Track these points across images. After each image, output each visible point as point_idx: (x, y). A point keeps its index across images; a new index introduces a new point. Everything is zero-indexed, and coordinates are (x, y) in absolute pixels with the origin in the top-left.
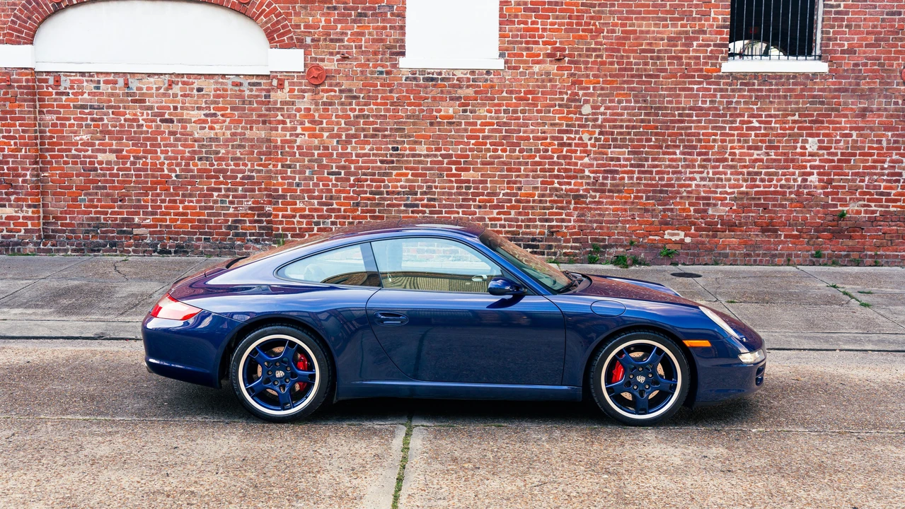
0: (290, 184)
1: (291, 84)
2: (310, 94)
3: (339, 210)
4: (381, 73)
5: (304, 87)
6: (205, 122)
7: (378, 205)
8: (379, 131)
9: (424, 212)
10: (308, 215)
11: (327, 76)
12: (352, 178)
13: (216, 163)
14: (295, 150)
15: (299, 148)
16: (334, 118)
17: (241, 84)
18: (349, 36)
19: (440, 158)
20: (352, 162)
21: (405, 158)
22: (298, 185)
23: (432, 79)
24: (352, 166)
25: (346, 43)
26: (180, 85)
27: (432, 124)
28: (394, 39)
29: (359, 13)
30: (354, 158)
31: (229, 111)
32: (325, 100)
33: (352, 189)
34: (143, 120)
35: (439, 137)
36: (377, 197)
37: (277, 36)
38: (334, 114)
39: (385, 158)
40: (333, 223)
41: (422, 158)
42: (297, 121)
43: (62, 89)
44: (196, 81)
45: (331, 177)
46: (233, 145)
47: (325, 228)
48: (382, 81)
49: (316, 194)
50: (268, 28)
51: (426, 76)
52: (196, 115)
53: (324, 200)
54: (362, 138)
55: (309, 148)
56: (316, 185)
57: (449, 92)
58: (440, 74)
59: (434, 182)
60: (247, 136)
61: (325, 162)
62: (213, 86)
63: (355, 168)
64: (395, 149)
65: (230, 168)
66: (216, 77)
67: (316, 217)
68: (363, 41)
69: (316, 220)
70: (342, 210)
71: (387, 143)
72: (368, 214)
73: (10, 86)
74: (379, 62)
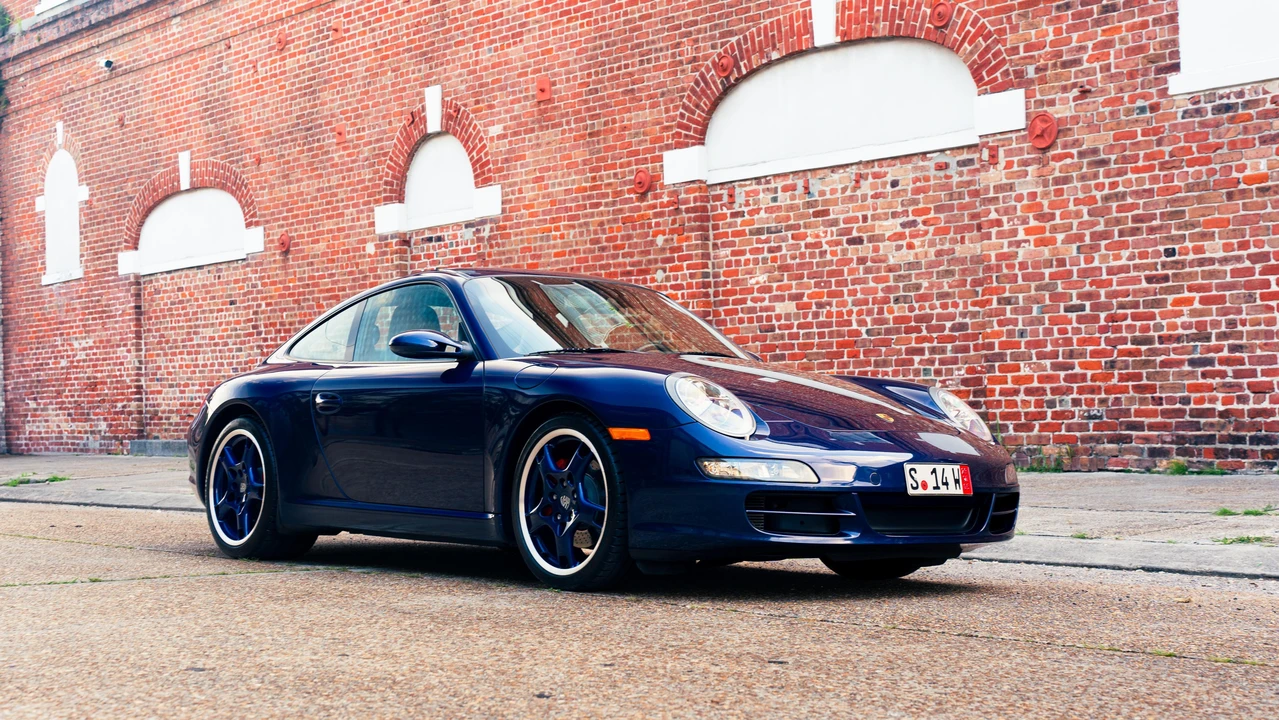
0: (1010, 333)
1: (1009, 153)
2: (1035, 167)
3: (1083, 377)
4: (1142, 110)
5: (1026, 156)
6: (901, 236)
7: (1146, 364)
8: (1142, 221)
9: (1223, 374)
10: (1038, 389)
11: (1059, 131)
12: (1103, 315)
13: (916, 305)
14: (1017, 271)
15: (1023, 266)
16: (1072, 207)
17: (946, 166)
18: (1090, 52)
19: (1248, 264)
20: (1101, 284)
21: (1188, 270)
22: (1022, 334)
23: (1228, 108)
24: (1102, 292)
25: (1086, 65)
26: (870, 179)
27: (1230, 196)
28: (1160, 42)
29: (1104, 7)
30: (1105, 276)
31: (932, 214)
32: (1057, 174)
33: (1104, 336)
34: (827, 243)
35: (1245, 220)
36: (1144, 348)
37: (988, 75)
38: (1072, 198)
39: (1154, 272)
40: (1076, 402)
41: (1217, 266)
42: (1018, 218)
43: (737, 208)
44: (889, 169)
45: (1070, 315)
46: (938, 272)
47: (1063, 412)
48: (1145, 126)
49: (1049, 348)
50: (974, 62)
51: (1218, 102)
52: (891, 226)
53: (1060, 359)
54: (1116, 238)
55: (1036, 265)
56: (1048, 332)
57: (1259, 129)
58: (1241, 94)
59: (1239, 311)
60: (957, 255)
61: (1060, 289)
62: (912, 175)
63: (1108, 295)
64: (1170, 253)
65: (935, 312)
66: (915, 159)
67: (1048, 392)
68: (1112, 56)
69: (1049, 397)
70: (1089, 377)
71: (1155, 243)
72: (1130, 383)
73: (677, 211)
74: (1139, 91)
